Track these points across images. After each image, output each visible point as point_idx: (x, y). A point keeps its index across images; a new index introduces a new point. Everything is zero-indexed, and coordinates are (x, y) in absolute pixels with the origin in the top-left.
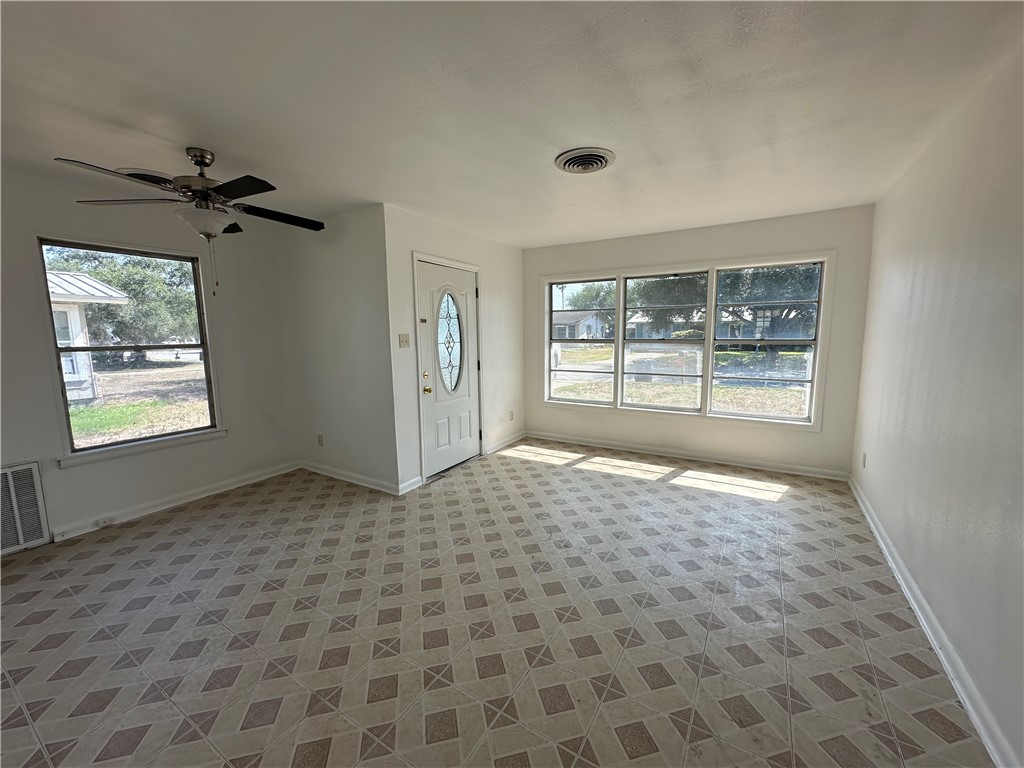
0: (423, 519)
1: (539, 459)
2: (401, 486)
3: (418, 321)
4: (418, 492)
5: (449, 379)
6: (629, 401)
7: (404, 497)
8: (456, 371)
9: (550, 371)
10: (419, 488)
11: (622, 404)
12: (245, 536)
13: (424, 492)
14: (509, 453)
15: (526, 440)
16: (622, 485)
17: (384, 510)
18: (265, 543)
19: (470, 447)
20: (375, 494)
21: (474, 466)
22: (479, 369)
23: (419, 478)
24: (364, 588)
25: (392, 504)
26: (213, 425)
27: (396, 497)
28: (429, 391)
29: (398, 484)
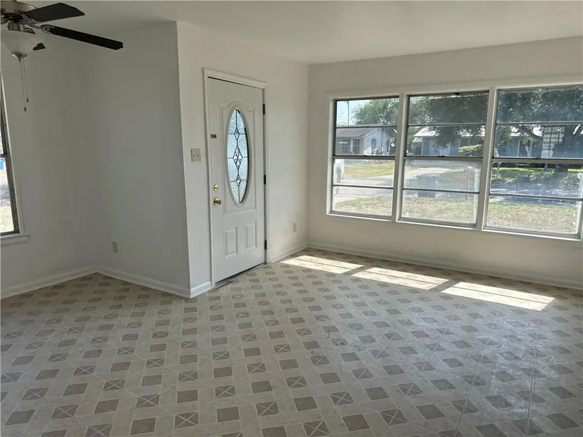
0: (213, 318)
1: (319, 268)
2: (192, 290)
3: (209, 136)
4: (208, 295)
5: (237, 191)
6: (407, 215)
7: (195, 300)
8: (243, 185)
9: (333, 185)
10: (209, 291)
11: (400, 218)
12: (53, 331)
13: (213, 295)
14: (292, 262)
15: (309, 250)
16: (396, 293)
17: (177, 311)
18: (71, 336)
19: (256, 255)
20: (168, 297)
21: (260, 273)
22: (265, 183)
23: (209, 282)
24: (163, 374)
25: (184, 305)
26: (16, 231)
27: (187, 300)
28: (219, 202)
29: (189, 287)
